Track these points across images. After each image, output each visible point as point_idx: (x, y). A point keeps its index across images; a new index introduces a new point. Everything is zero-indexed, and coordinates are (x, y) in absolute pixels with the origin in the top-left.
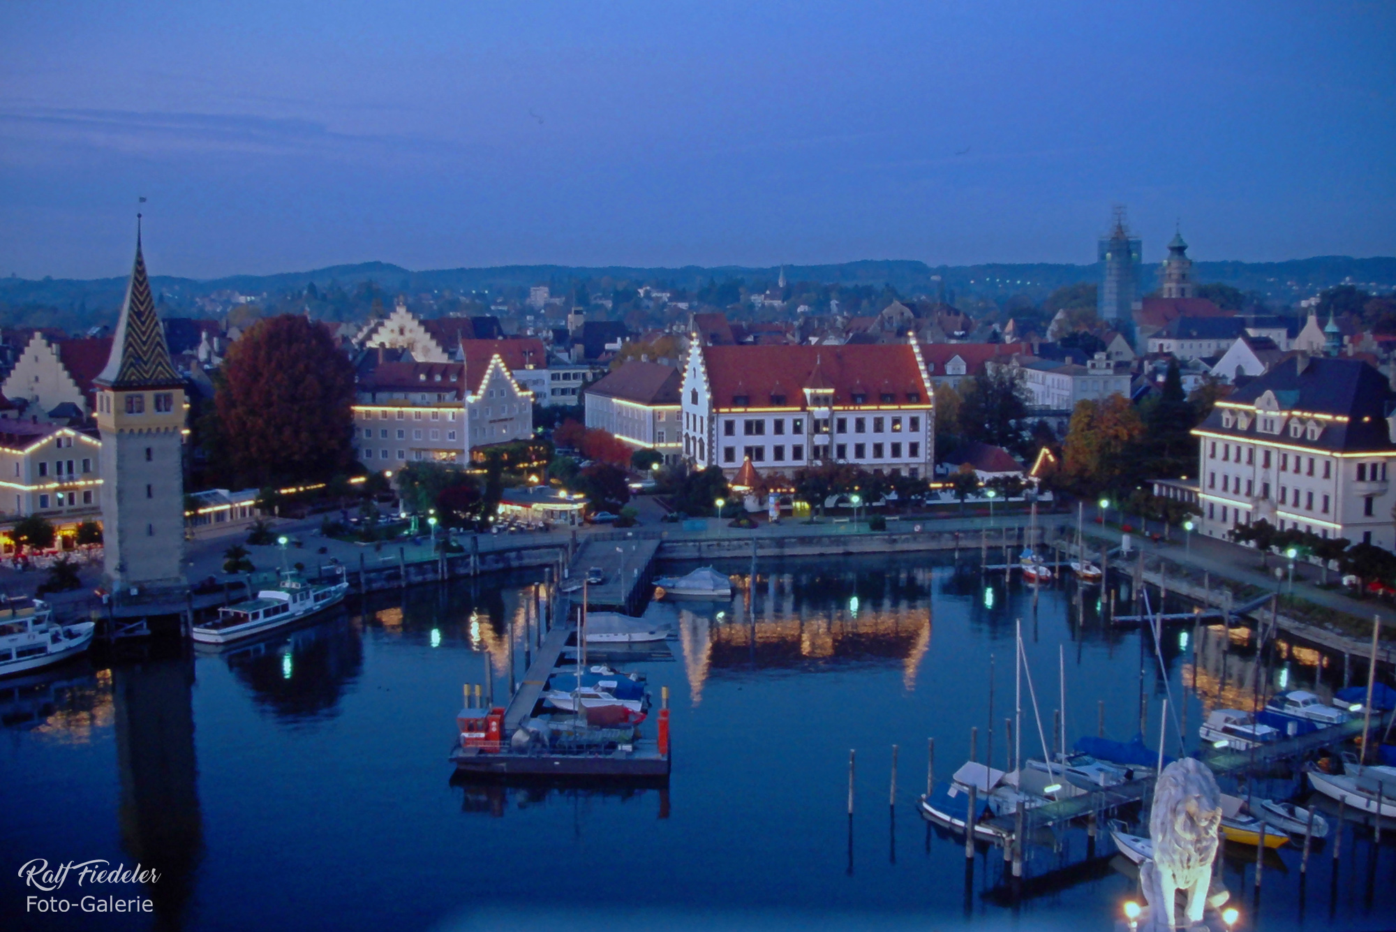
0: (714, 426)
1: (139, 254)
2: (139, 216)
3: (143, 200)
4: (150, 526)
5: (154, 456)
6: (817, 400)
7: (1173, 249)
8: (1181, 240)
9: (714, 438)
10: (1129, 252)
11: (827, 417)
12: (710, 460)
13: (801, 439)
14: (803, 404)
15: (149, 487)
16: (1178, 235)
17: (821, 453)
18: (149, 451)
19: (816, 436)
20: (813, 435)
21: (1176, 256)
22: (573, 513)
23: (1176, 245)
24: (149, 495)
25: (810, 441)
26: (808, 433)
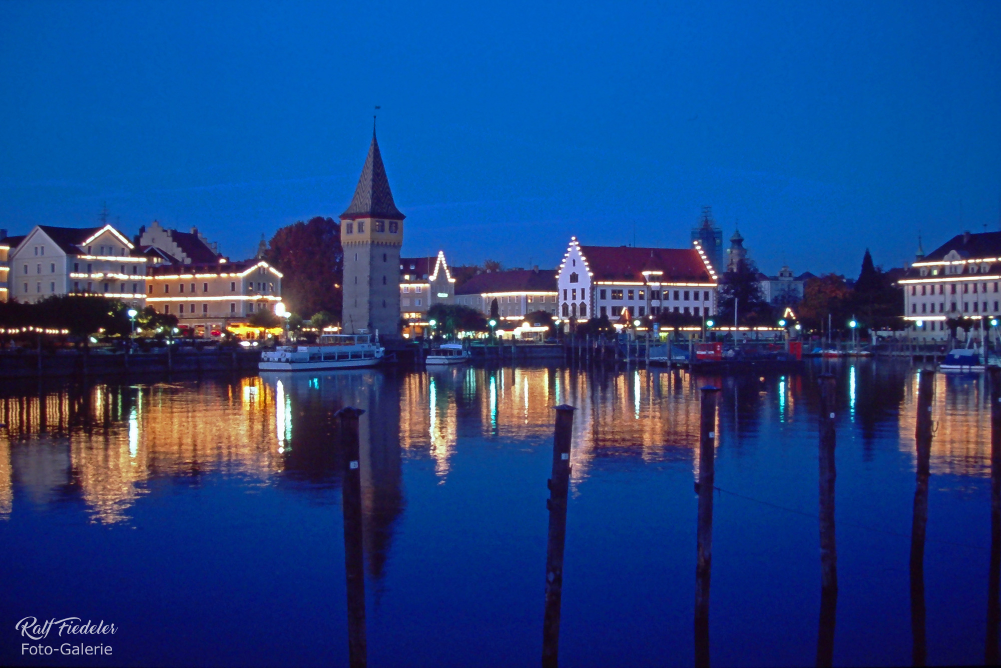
0: (595, 293)
1: (375, 139)
2: (375, 117)
3: (378, 108)
4: (384, 301)
5: (388, 259)
6: (653, 278)
7: (733, 241)
8: (739, 235)
9: (595, 301)
10: (714, 239)
11: (659, 289)
12: (592, 314)
13: (643, 303)
14: (643, 279)
15: (385, 278)
16: (737, 231)
17: (656, 312)
18: (385, 256)
19: (653, 301)
20: (651, 300)
21: (736, 246)
22: (541, 334)
23: (736, 238)
24: (385, 283)
25: (649, 304)
26: (648, 299)
